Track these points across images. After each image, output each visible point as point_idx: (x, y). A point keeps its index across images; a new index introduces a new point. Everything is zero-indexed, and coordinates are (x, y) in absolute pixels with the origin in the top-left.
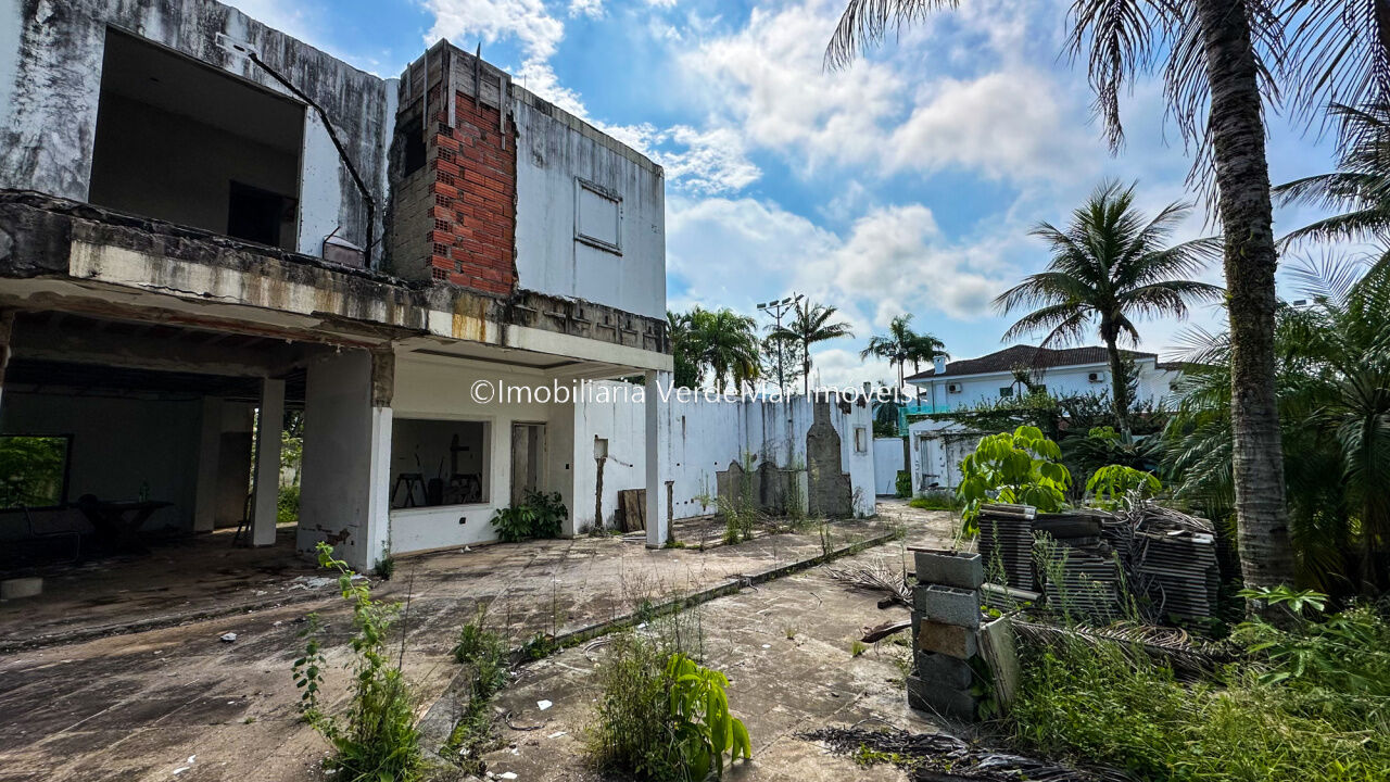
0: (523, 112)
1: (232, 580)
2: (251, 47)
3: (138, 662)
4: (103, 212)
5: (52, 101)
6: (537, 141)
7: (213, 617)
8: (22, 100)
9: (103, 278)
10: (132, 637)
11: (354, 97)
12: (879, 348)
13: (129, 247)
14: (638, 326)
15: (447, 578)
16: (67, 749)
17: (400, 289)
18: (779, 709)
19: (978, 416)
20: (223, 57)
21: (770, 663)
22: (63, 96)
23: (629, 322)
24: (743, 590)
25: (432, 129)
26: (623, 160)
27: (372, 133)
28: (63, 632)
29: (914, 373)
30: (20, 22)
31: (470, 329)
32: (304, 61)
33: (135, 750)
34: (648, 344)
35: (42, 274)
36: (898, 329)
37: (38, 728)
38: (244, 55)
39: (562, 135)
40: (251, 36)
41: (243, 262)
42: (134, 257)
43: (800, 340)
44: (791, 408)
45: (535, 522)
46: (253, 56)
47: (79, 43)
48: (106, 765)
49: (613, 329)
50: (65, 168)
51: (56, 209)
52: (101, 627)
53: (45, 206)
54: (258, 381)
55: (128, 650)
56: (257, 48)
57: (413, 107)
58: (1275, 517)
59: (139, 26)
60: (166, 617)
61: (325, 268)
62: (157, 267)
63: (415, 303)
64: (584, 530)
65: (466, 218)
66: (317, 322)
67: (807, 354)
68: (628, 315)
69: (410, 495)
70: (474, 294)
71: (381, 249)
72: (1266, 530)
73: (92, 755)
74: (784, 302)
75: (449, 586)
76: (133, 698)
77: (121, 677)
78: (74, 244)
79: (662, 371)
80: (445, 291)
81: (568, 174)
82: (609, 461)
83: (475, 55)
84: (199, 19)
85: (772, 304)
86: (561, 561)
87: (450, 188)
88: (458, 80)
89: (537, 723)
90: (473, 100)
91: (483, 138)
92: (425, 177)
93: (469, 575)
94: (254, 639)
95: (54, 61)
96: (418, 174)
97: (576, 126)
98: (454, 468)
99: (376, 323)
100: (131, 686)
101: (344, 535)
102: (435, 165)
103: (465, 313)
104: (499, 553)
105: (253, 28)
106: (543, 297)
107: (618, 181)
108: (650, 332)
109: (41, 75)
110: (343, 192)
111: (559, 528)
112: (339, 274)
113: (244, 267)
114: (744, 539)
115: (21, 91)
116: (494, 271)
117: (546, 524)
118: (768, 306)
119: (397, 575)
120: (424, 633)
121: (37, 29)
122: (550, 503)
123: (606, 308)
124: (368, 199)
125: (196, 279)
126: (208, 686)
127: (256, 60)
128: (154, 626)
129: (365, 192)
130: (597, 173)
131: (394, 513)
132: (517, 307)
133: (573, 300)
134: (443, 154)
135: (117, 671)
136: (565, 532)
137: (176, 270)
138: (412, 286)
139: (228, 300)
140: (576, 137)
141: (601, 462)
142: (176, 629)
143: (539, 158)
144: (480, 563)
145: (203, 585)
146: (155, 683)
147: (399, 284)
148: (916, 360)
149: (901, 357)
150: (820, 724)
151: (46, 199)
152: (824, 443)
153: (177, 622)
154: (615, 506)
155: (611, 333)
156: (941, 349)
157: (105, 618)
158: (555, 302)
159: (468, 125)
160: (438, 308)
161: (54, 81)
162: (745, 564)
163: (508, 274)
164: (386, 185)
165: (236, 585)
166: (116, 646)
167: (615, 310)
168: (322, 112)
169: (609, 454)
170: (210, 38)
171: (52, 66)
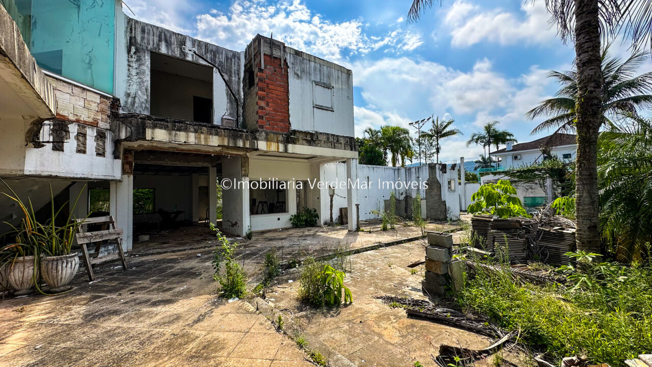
0: (290, 57)
1: (202, 238)
2: (194, 49)
3: (174, 261)
4: (154, 117)
5: (137, 81)
6: (296, 68)
7: (195, 249)
8: (130, 82)
9: (156, 140)
10: (173, 254)
11: (229, 61)
12: (477, 139)
13: (161, 128)
14: (342, 141)
15: (270, 240)
16: (156, 281)
17: (247, 134)
18: (372, 288)
19: (516, 173)
20: (185, 55)
21: (377, 274)
22: (140, 78)
23: (338, 139)
24: (380, 248)
25: (256, 70)
26: (333, 70)
27: (236, 74)
28: (155, 251)
29: (496, 150)
30: (127, 55)
31: (273, 147)
32: (212, 51)
33: (172, 283)
34: (347, 148)
35: (140, 139)
36: (488, 128)
37: (149, 276)
38: (192, 53)
39: (307, 64)
40: (193, 45)
41: (195, 130)
42: (163, 131)
43: (434, 137)
44: (418, 172)
45: (306, 220)
46: (195, 52)
47: (143, 59)
48: (165, 286)
49: (331, 142)
50: (143, 102)
51: (141, 118)
52: (164, 250)
53: (138, 118)
54: (207, 168)
55: (171, 257)
56: (195, 49)
57: (250, 62)
58: (591, 221)
59: (159, 49)
60: (182, 248)
61: (221, 129)
62: (170, 134)
63: (252, 139)
64: (325, 223)
65: (270, 104)
66: (220, 148)
67: (438, 144)
68: (337, 136)
69: (263, 209)
70: (274, 133)
71: (242, 118)
72: (586, 227)
73: (161, 283)
74: (422, 121)
75: (271, 242)
76: (172, 270)
77: (169, 265)
78: (147, 129)
79: (353, 159)
80: (263, 133)
81: (310, 80)
82: (335, 196)
83: (270, 37)
84: (177, 42)
85: (416, 123)
86: (313, 235)
87: (264, 93)
88: (265, 49)
89: (286, 286)
90: (270, 56)
91: (275, 71)
92: (255, 89)
93: (278, 239)
94: (206, 256)
95: (137, 67)
96: (252, 88)
97: (313, 59)
98: (278, 199)
99: (239, 147)
100: (172, 267)
101: (236, 223)
102: (258, 84)
103: (271, 141)
104: (291, 232)
105: (194, 42)
106: (301, 132)
107: (331, 79)
108: (347, 143)
109: (134, 72)
110: (227, 98)
111: (316, 222)
112: (226, 131)
113: (196, 131)
114: (391, 229)
115: (129, 78)
116: (281, 124)
117: (310, 221)
118: (414, 123)
119: (254, 238)
120: (257, 257)
121: (132, 57)
122: (312, 213)
123: (328, 134)
124: (236, 100)
125: (182, 137)
126: (192, 268)
127: (196, 54)
128: (179, 251)
129: (235, 97)
130: (322, 78)
131: (252, 216)
132: (291, 137)
133: (313, 132)
134: (260, 80)
135: (168, 263)
136: (318, 224)
137: (175, 134)
138: (252, 132)
139: (191, 143)
140: (312, 64)
141: (332, 196)
142: (185, 252)
143: (298, 75)
144: (283, 235)
145: (193, 239)
146: (178, 267)
147: (247, 132)
148: (497, 144)
149: (489, 143)
150: (384, 294)
151: (138, 115)
152: (433, 187)
153: (185, 250)
154: (339, 214)
155: (330, 144)
156: (512, 138)
157: (166, 248)
158: (306, 133)
159: (269, 67)
160: (261, 140)
161: (137, 73)
162: (386, 238)
163: (287, 124)
164: (242, 93)
165: (203, 239)
166: (168, 256)
167: (332, 135)
168: (219, 69)
169: (335, 193)
170: (181, 48)
171: (136, 68)
